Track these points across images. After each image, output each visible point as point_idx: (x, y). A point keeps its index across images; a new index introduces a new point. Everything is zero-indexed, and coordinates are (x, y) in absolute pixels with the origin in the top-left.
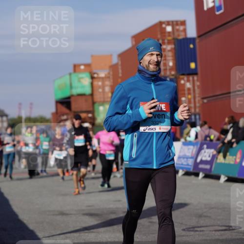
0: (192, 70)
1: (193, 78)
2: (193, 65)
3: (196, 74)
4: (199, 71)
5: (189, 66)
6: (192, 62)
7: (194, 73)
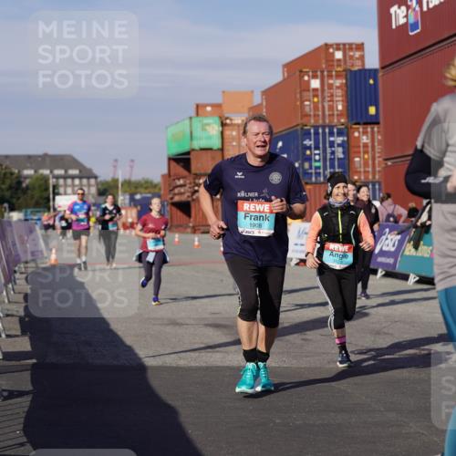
0: (372, 116)
1: (372, 129)
2: (372, 110)
3: (378, 123)
4: (381, 120)
5: (367, 110)
6: (371, 105)
7: (374, 121)
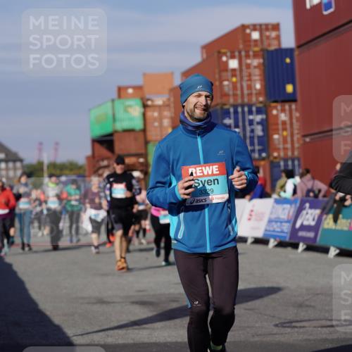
0: (290, 94)
1: (290, 107)
2: (290, 88)
3: (295, 101)
4: (299, 97)
5: (284, 88)
6: (288, 83)
7: (291, 99)
